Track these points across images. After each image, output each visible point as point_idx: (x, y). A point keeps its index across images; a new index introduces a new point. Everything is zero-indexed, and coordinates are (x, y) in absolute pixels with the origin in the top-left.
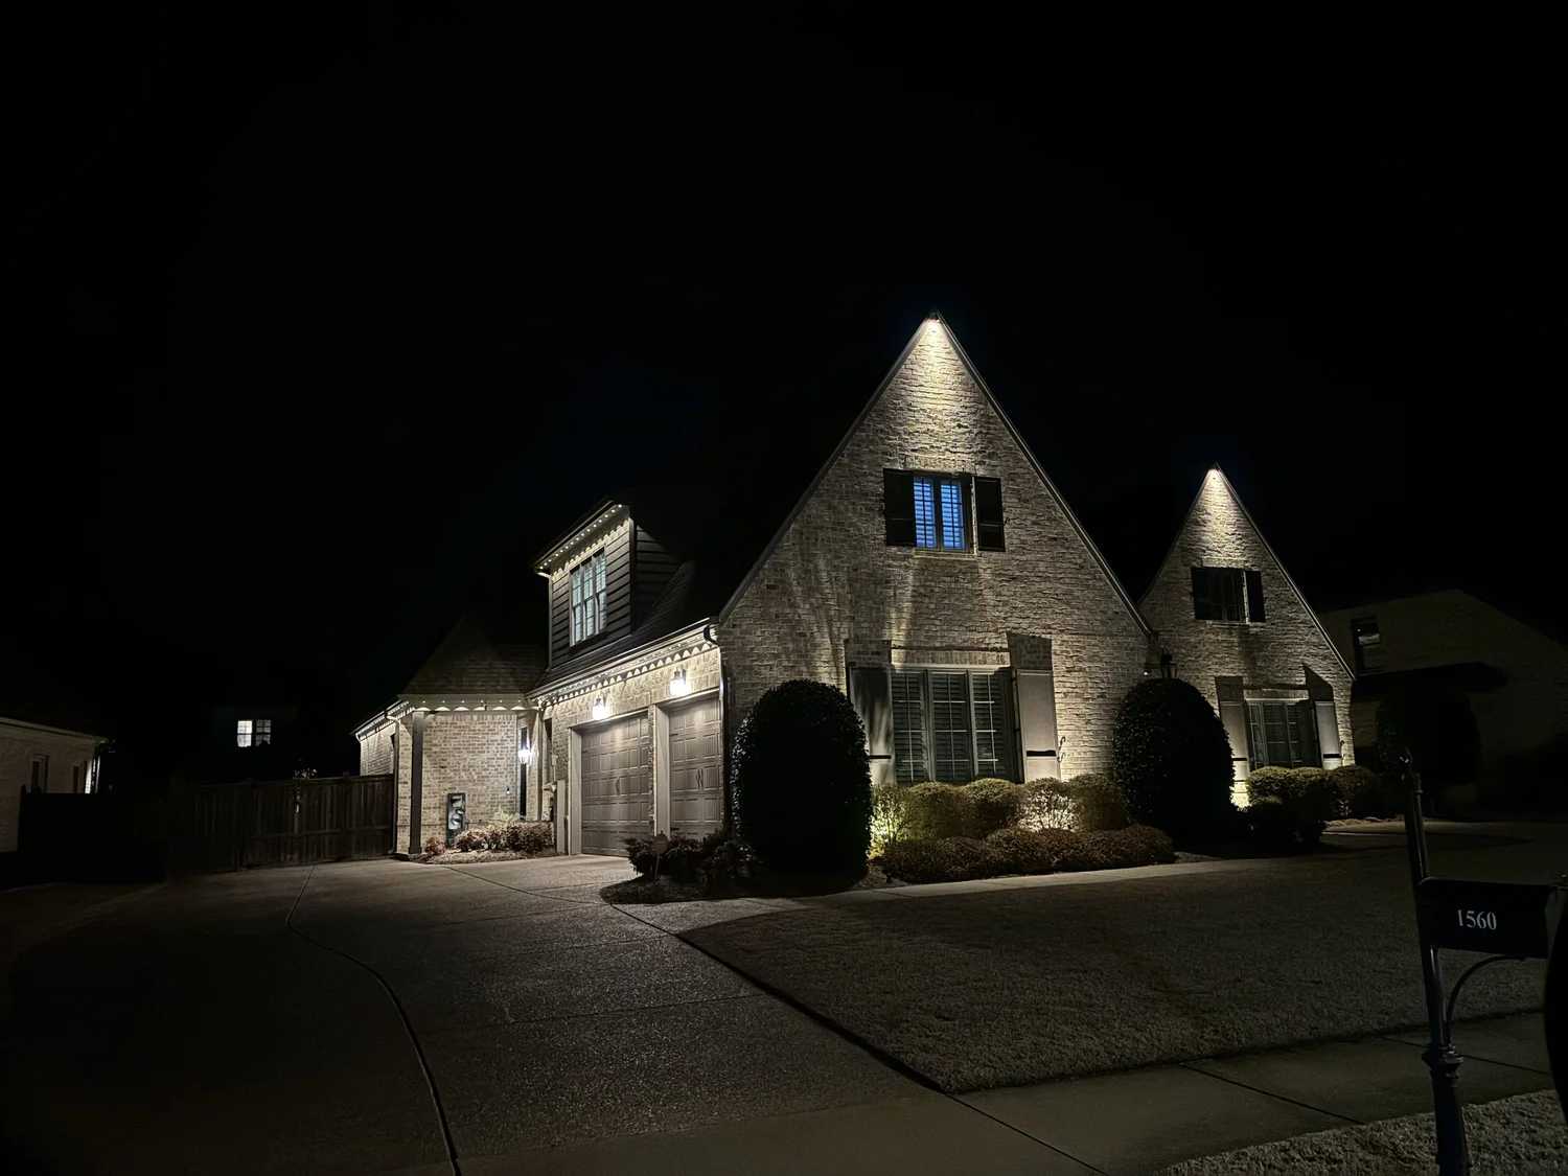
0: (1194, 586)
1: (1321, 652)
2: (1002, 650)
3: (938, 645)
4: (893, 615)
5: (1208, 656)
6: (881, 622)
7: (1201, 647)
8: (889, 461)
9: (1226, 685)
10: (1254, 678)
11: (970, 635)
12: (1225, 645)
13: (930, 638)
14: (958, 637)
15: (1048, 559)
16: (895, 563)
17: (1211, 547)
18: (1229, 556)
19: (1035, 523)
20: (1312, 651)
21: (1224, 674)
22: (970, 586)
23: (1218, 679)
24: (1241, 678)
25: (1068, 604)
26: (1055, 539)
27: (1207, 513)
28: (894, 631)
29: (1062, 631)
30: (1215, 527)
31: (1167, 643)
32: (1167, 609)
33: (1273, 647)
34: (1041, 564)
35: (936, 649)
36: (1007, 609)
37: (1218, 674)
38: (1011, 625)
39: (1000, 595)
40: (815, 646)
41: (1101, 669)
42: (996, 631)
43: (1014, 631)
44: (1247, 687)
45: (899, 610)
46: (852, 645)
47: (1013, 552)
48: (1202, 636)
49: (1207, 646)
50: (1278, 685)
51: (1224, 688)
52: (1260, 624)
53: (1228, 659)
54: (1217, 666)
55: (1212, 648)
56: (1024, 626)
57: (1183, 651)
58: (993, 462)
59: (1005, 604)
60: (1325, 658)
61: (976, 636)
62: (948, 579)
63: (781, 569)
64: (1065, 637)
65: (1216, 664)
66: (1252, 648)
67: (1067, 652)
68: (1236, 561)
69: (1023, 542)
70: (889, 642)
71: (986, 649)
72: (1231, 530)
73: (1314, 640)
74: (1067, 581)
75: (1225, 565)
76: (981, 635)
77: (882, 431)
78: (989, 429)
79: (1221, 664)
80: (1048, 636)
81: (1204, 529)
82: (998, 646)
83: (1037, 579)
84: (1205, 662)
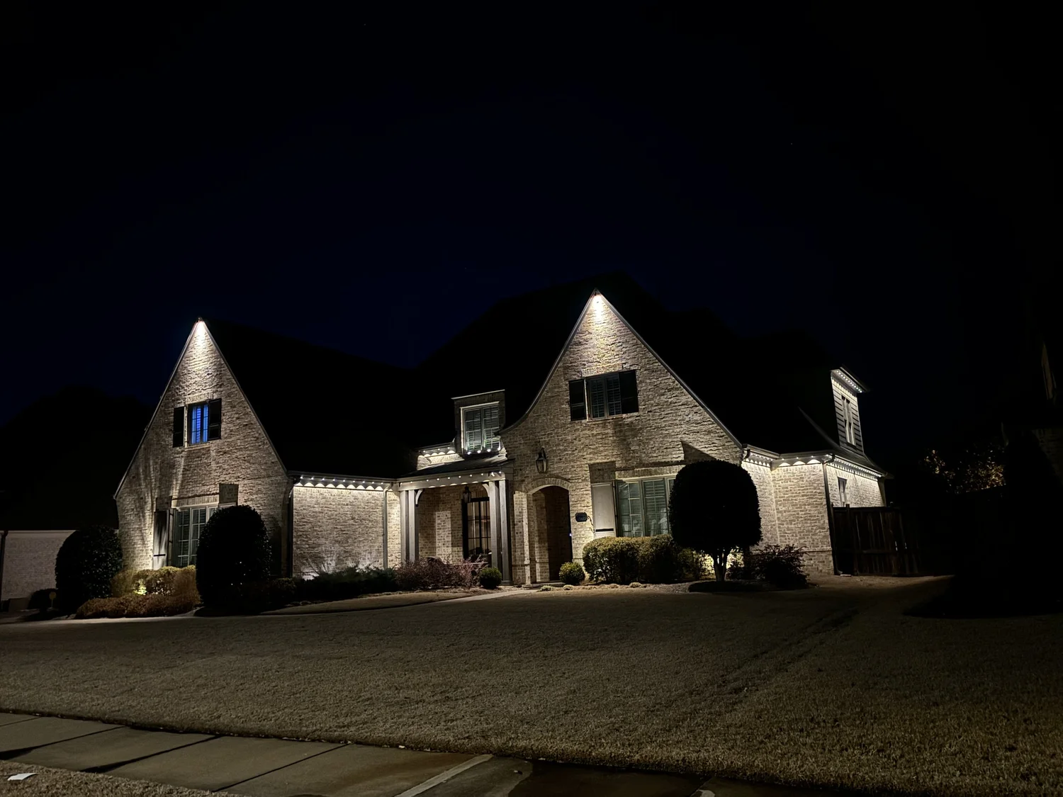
0: (571, 395)
1: (704, 428)
2: (217, 494)
3: (190, 495)
4: (175, 483)
5: (583, 448)
6: (169, 487)
7: (576, 442)
8: (179, 403)
9: (599, 470)
10: (627, 461)
11: (203, 488)
12: (600, 437)
13: (187, 492)
14: (199, 490)
15: (242, 438)
16: (178, 456)
17: (591, 359)
18: (608, 363)
19: (238, 418)
20: (692, 428)
21: (598, 461)
22: (206, 461)
23: (591, 466)
24: (614, 462)
25: (249, 462)
26: (247, 425)
27: (589, 333)
28: (174, 491)
29: (244, 479)
30: (596, 342)
31: (548, 443)
32: (549, 417)
33: (649, 431)
34: (239, 441)
35: (189, 497)
36: (221, 470)
37: (592, 462)
38: (222, 479)
39: (218, 463)
40: (146, 503)
41: (261, 498)
42: (214, 484)
43: (222, 483)
44: (620, 469)
45: (177, 480)
46: (158, 501)
47: (226, 438)
48: (577, 433)
49: (583, 440)
50: (651, 464)
51: (597, 473)
52: (636, 414)
53: (601, 449)
54: (591, 456)
55: (587, 441)
56: (227, 479)
57: (561, 448)
58: (221, 389)
59: (220, 467)
60: (709, 432)
61: (206, 488)
62: (197, 459)
63: (137, 468)
64: (246, 482)
65: (590, 453)
66: (624, 436)
67: (246, 490)
68: (615, 366)
69: (231, 431)
70: (172, 497)
71: (210, 495)
72: (611, 340)
73: (697, 417)
74: (250, 448)
75: (603, 372)
76: (208, 487)
77: (177, 388)
78: (221, 371)
79: (594, 453)
80: (237, 483)
81: (586, 346)
82: (215, 492)
83: (236, 451)
84: (581, 454)
